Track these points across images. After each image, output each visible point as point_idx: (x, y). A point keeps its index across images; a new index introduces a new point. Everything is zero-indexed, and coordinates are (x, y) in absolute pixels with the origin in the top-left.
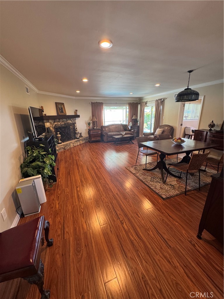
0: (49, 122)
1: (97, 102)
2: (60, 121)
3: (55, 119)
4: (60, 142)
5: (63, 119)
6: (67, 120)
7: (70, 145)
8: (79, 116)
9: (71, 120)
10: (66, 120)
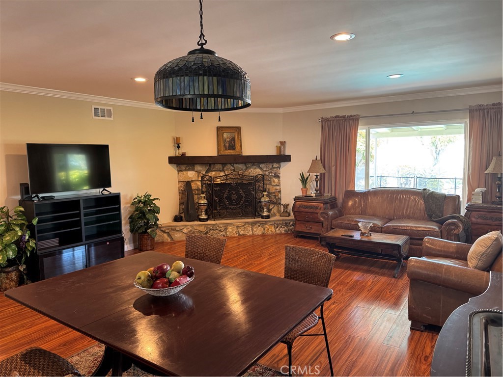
0: (193, 170)
1: (337, 117)
2: (225, 168)
3: (210, 165)
4: (204, 216)
5: (236, 165)
6: (247, 168)
7: (226, 229)
8: (287, 159)
9: (261, 169)
10: (245, 168)
